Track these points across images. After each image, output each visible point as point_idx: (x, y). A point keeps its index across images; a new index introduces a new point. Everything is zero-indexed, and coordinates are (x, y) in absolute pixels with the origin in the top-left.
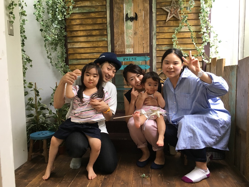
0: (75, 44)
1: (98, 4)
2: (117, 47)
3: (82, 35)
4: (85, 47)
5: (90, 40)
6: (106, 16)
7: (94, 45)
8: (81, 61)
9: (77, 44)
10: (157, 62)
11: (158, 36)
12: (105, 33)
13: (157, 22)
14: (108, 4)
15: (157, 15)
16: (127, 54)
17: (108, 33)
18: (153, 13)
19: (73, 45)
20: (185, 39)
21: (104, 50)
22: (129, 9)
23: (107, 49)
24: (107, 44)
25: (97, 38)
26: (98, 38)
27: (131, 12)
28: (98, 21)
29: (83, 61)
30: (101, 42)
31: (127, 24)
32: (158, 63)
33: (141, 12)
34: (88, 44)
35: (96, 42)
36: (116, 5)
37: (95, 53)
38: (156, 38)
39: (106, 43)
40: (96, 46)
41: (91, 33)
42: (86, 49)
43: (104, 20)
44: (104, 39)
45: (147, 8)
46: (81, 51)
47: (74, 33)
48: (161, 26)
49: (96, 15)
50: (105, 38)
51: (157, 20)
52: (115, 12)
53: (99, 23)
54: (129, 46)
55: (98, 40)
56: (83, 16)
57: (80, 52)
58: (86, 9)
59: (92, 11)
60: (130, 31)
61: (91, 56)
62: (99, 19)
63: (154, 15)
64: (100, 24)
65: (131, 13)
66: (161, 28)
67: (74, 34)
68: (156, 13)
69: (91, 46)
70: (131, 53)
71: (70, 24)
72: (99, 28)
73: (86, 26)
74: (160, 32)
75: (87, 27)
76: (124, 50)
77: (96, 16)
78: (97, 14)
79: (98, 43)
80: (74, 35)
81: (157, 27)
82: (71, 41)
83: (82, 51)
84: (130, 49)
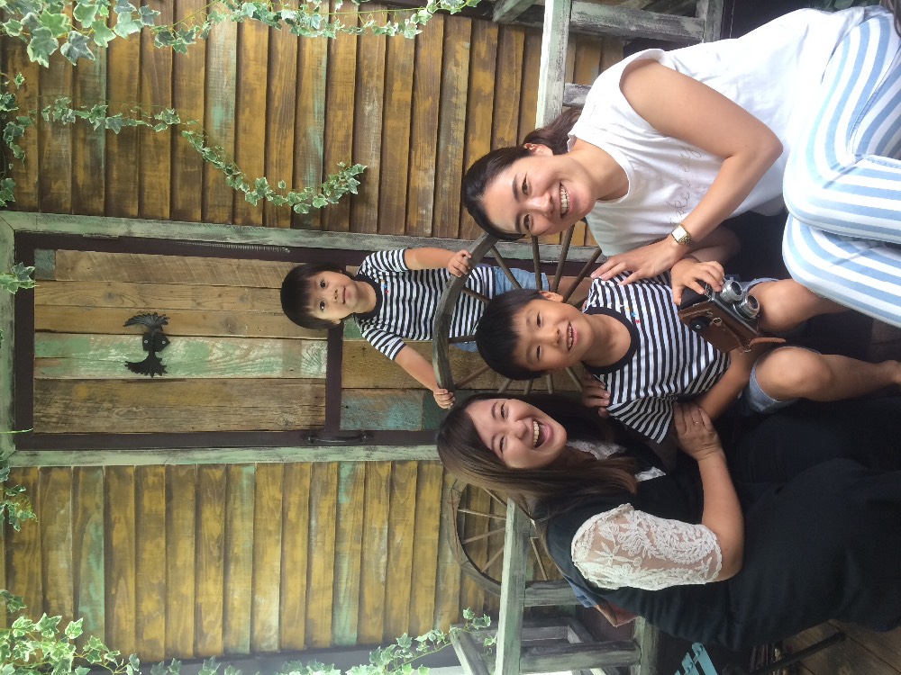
0: (261, 616)
1: (63, 507)
2: (291, 418)
3: (220, 587)
4: (278, 573)
5: (249, 545)
6: (131, 472)
7: (272, 527)
8: (343, 587)
9: (261, 609)
10: (375, 230)
11: (249, 214)
12: (219, 474)
13: (177, 215)
14: (70, 459)
15: (142, 215)
16: (327, 373)
17: (221, 462)
18: (130, 232)
19: (265, 627)
20: (275, 82)
21: (301, 478)
22: (102, 355)
23: (296, 468)
24: (273, 465)
25: (238, 512)
26: (243, 507)
27: (118, 343)
28: (154, 508)
29: (344, 580)
30: (262, 497)
31: (179, 365)
32: (382, 226)
33: (121, 296)
34: (267, 559)
35: (259, 517)
36: (77, 421)
37: (313, 522)
38: (257, 225)
39: (270, 469)
40: (278, 516)
41: (212, 543)
42: (288, 565)
43: (151, 479)
44: (245, 482)
45: (100, 265)
46: (299, 590)
47: (205, 623)
48: (197, 195)
49: (123, 520)
50: (240, 473)
51: (167, 213)
52: (113, 427)
53: (163, 506)
54: (292, 360)
55: (249, 507)
56: (122, 582)
57: (301, 594)
58: (89, 569)
59: (98, 537)
60: (215, 351)
61: (324, 544)
62: (146, 502)
63: (140, 229)
64: (169, 498)
65: (121, 347)
66: (210, 200)
67: (212, 624)
68: (133, 217)
69: (277, 545)
70: (324, 352)
71: (162, 644)
72: (192, 504)
73: (174, 566)
74: (229, 203)
75: (179, 563)
76: (307, 387)
77: (126, 518)
78: (115, 514)
79: (265, 510)
80: (220, 622)
81: (203, 220)
82: (248, 636)
83: (299, 585)
84: (307, 356)
